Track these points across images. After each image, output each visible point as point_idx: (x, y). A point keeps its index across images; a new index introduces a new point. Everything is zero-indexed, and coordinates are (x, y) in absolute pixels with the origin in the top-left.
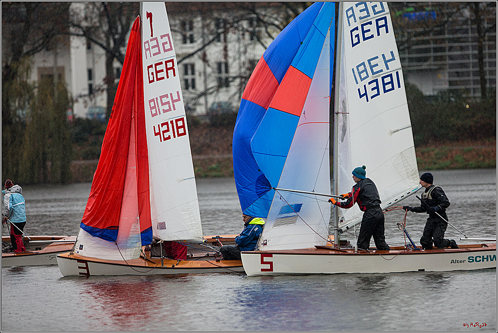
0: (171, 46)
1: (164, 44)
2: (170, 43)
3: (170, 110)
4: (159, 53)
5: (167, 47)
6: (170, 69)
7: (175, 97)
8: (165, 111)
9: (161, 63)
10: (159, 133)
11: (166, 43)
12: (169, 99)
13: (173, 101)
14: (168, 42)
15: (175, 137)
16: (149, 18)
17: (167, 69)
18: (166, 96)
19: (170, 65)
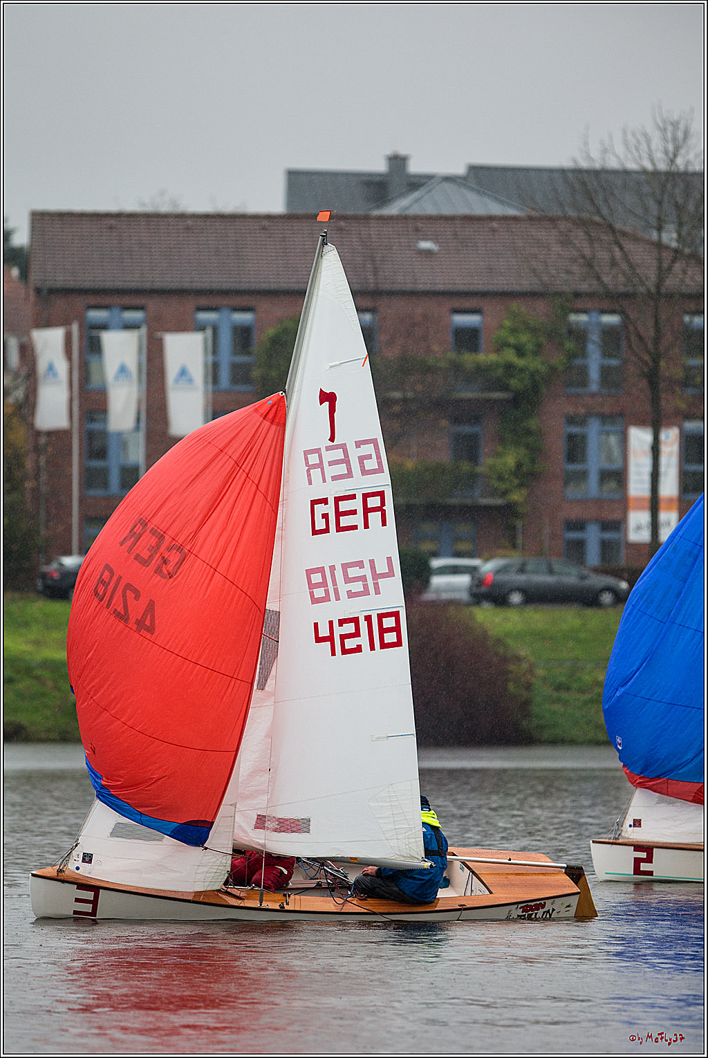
0: (380, 463)
1: (362, 459)
2: (379, 457)
3: (366, 592)
4: (349, 474)
5: (371, 464)
6: (374, 510)
7: (382, 568)
8: (351, 595)
9: (353, 497)
10: (330, 639)
11: (369, 457)
12: (366, 571)
13: (376, 576)
14: (374, 456)
15: (372, 648)
16: (327, 404)
17: (367, 511)
18: (360, 564)
19: (374, 502)
